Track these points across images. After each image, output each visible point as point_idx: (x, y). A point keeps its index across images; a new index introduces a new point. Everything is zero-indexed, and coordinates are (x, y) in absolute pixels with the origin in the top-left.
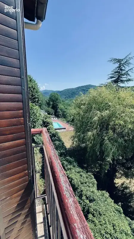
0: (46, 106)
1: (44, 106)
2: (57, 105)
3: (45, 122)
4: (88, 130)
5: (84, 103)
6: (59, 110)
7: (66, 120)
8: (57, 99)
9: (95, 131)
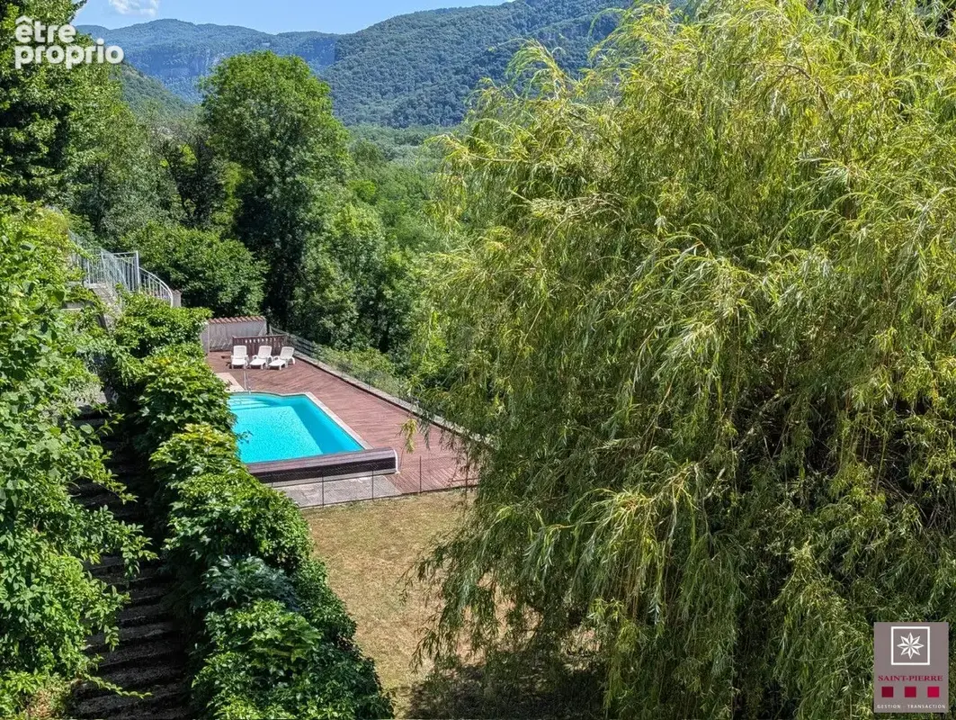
0: (166, 205)
1: (146, 214)
2: (300, 198)
3: (139, 387)
4: (613, 473)
5: (571, 169)
6: (316, 257)
7: (403, 372)
8: (296, 133)
9: (679, 483)
